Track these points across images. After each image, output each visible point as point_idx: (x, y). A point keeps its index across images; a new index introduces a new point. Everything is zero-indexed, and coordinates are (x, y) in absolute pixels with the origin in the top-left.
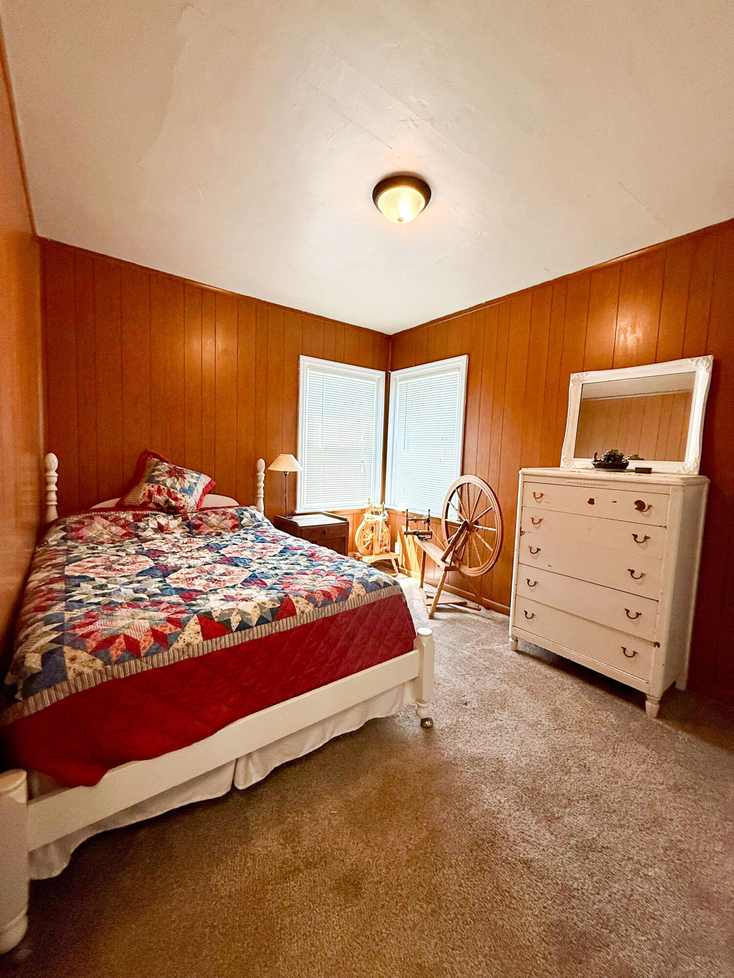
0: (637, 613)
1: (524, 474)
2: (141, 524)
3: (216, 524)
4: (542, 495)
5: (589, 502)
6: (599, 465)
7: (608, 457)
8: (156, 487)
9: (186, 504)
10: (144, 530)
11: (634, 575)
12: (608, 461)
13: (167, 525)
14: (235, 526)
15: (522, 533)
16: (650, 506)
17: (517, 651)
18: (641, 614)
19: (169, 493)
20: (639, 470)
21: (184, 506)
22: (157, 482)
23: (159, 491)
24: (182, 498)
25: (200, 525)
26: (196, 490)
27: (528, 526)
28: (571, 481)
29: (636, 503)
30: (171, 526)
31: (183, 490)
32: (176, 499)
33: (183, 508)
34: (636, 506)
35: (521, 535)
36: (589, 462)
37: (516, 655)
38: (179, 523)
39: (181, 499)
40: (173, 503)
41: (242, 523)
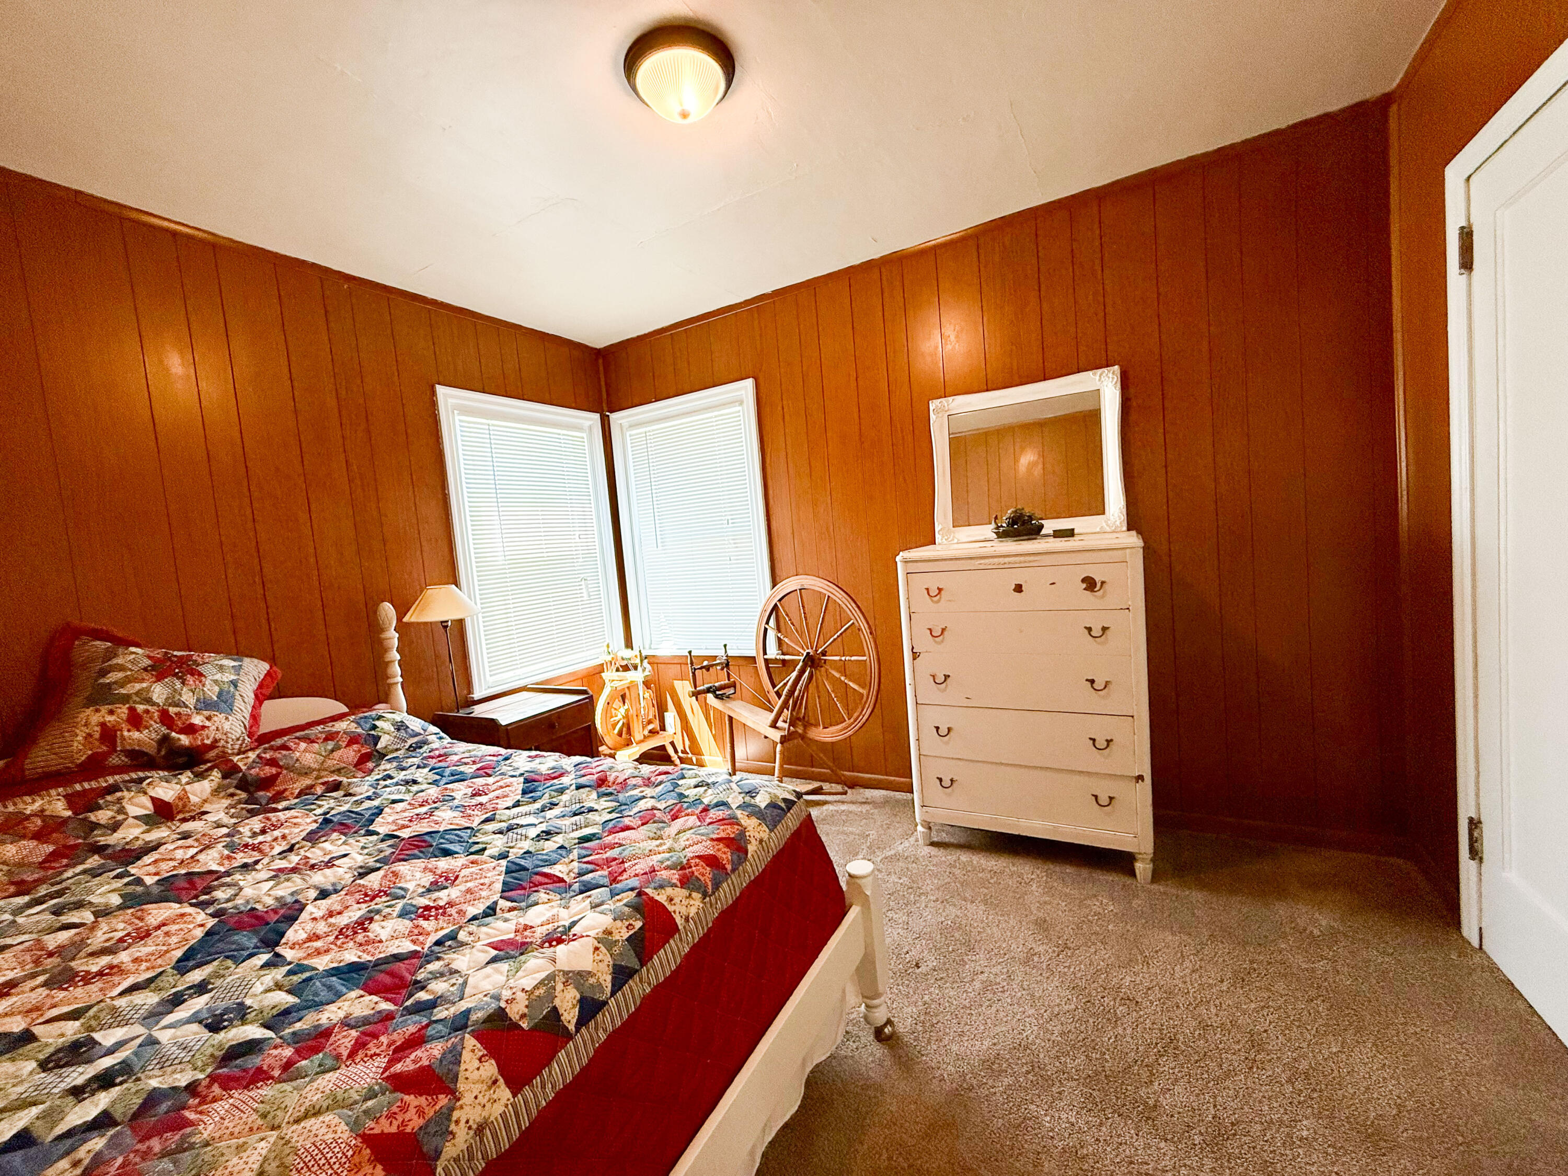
0: (1107, 740)
1: (906, 562)
2: (103, 816)
3: (316, 766)
4: (940, 590)
5: (1015, 590)
6: (1002, 535)
7: (1013, 521)
8: (123, 711)
9: (219, 736)
10: (115, 827)
11: (1095, 686)
12: (1012, 526)
13: (183, 797)
14: (363, 759)
15: (915, 656)
16: (1103, 583)
17: (933, 844)
18: (1112, 740)
19: (166, 720)
20: (1058, 534)
21: (216, 741)
22: (125, 699)
23: (135, 720)
24: (207, 723)
25: (278, 774)
26: (238, 697)
27: (924, 643)
28: (982, 561)
29: (1083, 581)
30: (194, 799)
31: (205, 705)
32: (191, 729)
33: (213, 746)
34: (1084, 586)
35: (914, 659)
36: (988, 531)
37: (934, 851)
38: (214, 785)
39: (204, 727)
40: (185, 740)
41: (379, 746)
